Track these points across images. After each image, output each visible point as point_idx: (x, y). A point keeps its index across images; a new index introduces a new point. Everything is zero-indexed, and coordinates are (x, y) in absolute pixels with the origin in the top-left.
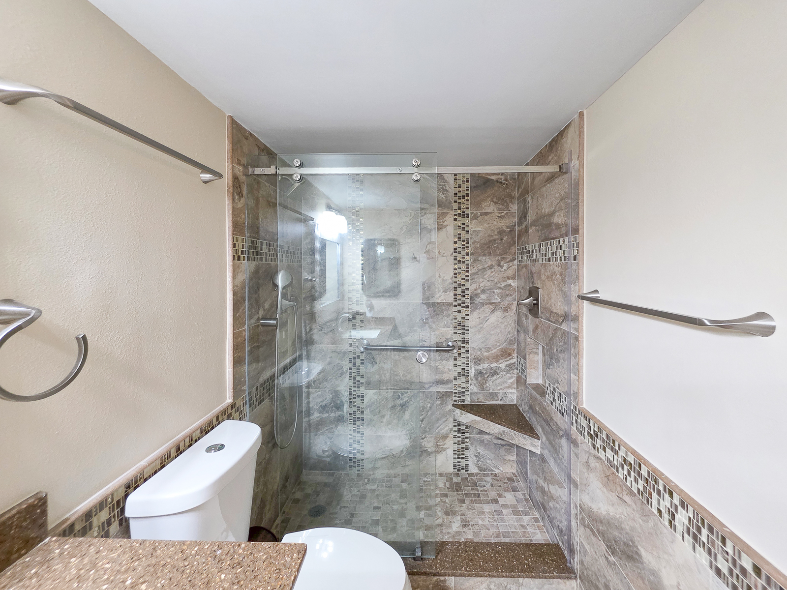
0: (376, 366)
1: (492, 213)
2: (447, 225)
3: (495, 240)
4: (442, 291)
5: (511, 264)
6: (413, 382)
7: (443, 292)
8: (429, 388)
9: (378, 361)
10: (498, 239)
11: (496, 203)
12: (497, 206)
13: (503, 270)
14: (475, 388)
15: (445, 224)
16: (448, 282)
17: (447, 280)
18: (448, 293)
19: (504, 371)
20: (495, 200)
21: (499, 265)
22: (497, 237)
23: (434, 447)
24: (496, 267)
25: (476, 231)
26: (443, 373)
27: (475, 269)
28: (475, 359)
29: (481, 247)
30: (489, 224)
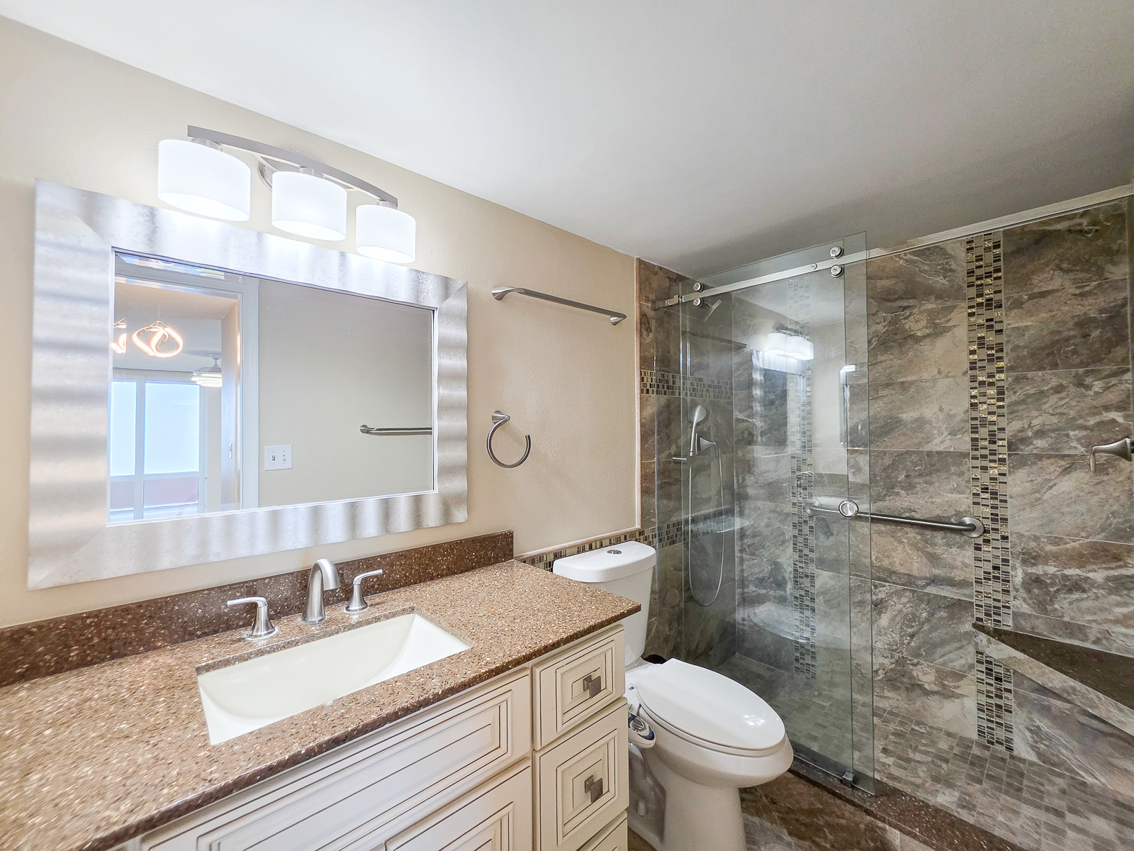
0: (832, 539)
1: (1057, 290)
2: (955, 326)
3: (1067, 340)
4: (946, 433)
5: (1114, 381)
6: (894, 572)
7: (950, 434)
8: (924, 587)
9: (835, 532)
10: (1075, 337)
11: (1066, 271)
12: (1072, 276)
13: (1091, 393)
14: (1025, 606)
15: (950, 324)
16: (958, 419)
17: (955, 415)
18: (959, 436)
19: (1100, 587)
20: (1065, 266)
21: (1080, 384)
22: (1072, 333)
23: (935, 684)
24: (1072, 389)
25: (1018, 328)
26: (953, 567)
27: (1018, 394)
28: (1023, 554)
29: (1032, 355)
30: (1050, 311)
